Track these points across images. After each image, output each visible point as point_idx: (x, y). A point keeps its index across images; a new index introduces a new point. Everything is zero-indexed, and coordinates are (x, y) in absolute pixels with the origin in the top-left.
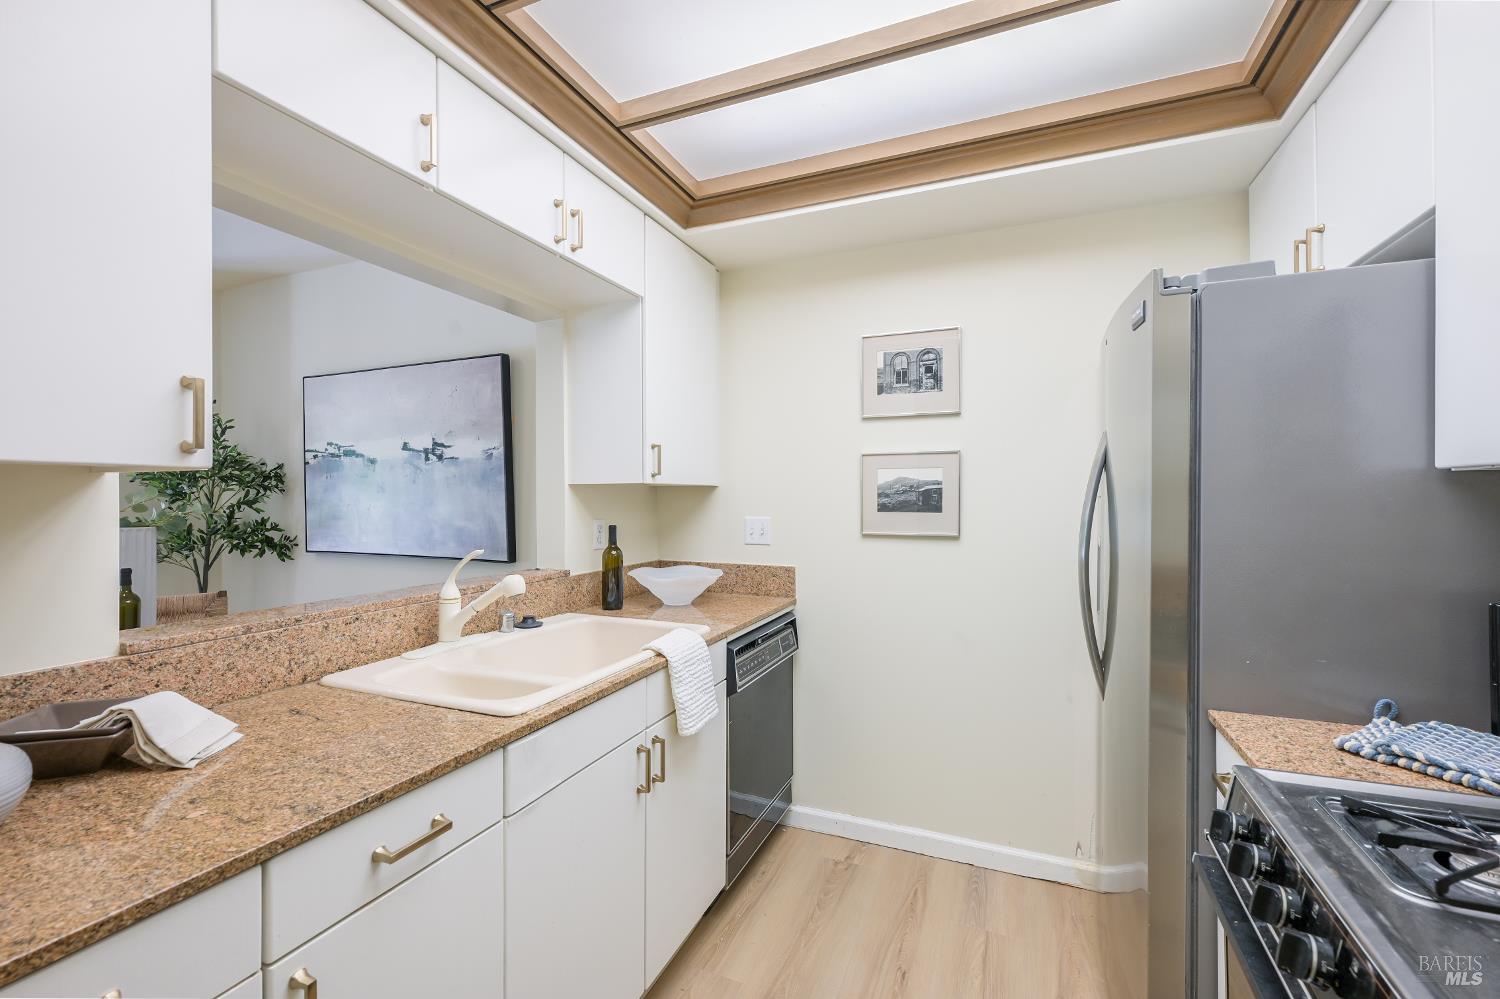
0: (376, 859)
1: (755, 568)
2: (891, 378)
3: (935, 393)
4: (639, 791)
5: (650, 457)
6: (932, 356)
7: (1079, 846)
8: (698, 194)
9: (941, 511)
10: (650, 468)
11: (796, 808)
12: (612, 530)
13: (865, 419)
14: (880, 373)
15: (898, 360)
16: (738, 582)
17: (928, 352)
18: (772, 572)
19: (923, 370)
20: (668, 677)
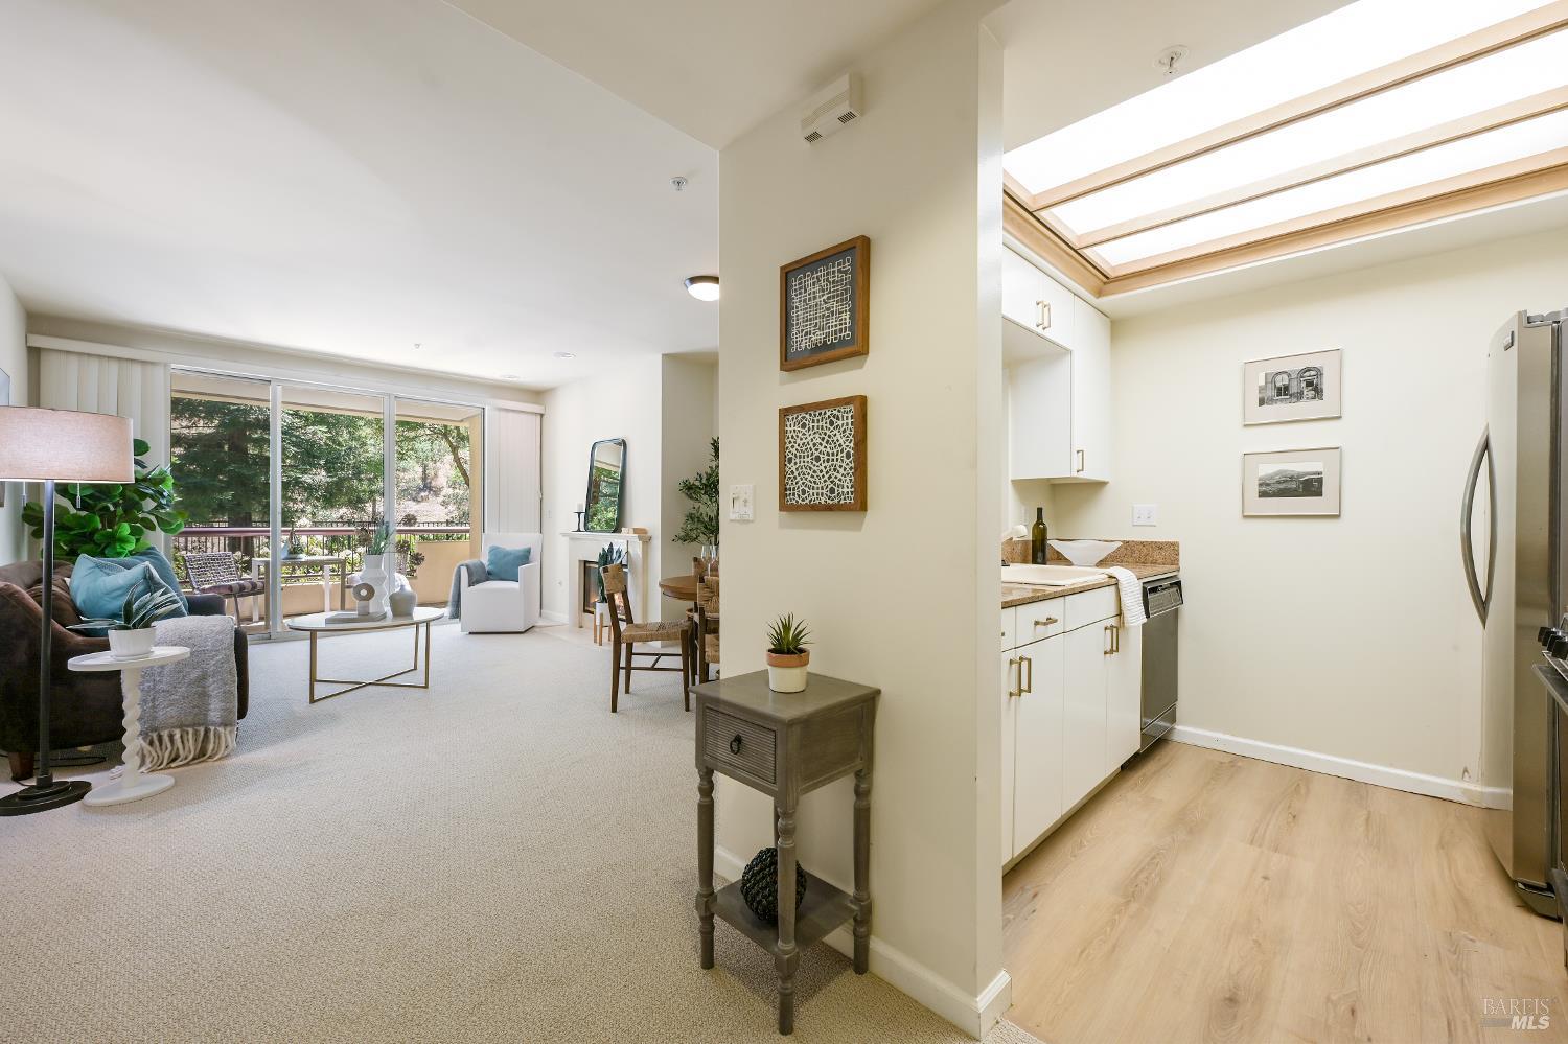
0: (1037, 623)
1: (1142, 543)
2: (1271, 392)
3: (1316, 402)
4: (1106, 653)
5: (1077, 459)
6: (1313, 373)
7: (1466, 771)
8: (1112, 274)
9: (1321, 495)
10: (1077, 465)
11: (1178, 727)
12: (1040, 511)
13: (1245, 426)
14: (1261, 389)
15: (1279, 378)
16: (1130, 553)
17: (1308, 369)
18: (1160, 546)
19: (1304, 384)
20: (1118, 591)
